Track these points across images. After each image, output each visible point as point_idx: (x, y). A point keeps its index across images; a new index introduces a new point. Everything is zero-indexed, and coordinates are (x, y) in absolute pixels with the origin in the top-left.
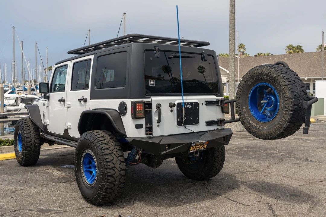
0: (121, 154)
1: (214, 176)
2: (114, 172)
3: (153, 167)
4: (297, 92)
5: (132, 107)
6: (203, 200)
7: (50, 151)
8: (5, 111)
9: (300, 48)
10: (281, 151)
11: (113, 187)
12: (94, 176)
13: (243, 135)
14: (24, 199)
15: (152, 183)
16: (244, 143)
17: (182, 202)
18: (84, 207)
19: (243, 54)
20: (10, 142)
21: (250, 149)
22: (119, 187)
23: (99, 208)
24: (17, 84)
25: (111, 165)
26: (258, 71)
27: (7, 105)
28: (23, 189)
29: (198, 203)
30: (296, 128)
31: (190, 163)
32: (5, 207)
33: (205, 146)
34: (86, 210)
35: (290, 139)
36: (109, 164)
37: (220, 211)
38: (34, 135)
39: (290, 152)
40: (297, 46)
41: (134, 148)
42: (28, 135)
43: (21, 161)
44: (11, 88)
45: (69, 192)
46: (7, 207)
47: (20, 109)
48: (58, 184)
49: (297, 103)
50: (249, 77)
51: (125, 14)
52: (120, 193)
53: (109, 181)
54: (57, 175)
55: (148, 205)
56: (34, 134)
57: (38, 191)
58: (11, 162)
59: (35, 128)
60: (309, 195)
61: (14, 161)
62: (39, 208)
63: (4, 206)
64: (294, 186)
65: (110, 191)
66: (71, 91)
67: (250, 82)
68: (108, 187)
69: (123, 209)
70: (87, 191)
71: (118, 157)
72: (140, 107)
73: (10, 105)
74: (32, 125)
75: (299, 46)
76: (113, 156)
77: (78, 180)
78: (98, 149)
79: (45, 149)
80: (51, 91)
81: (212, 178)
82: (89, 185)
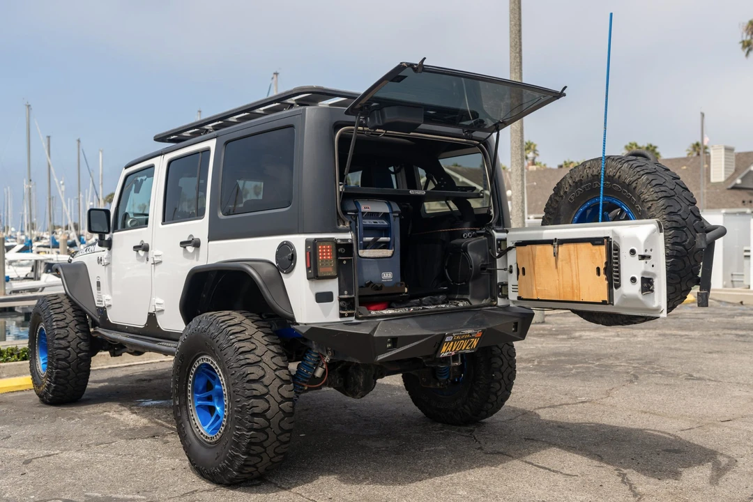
0: (282, 364)
1: (492, 415)
2: (268, 405)
3: (354, 395)
4: (680, 215)
5: (308, 253)
6: (471, 467)
7: (114, 371)
8: (8, 292)
9: (653, 151)
10: (631, 360)
11: (265, 440)
12: (218, 417)
13: (544, 329)
14: (53, 477)
15: (352, 433)
16: (550, 345)
17: (423, 472)
18: (196, 491)
19: (533, 163)
20: (18, 354)
21: (563, 358)
22: (278, 440)
23: (231, 491)
24: (35, 233)
25: (260, 389)
26: (590, 172)
27: (12, 279)
28: (49, 456)
29: (461, 474)
30: (679, 298)
31: (438, 385)
32: (7, 495)
33: (475, 343)
34: (201, 496)
35: (648, 335)
36: (254, 386)
37: (511, 490)
38: (77, 333)
39: (650, 363)
40: (646, 145)
41: (311, 349)
42: (62, 331)
43: (45, 394)
44: (22, 242)
45: (160, 458)
46: (11, 496)
47: (43, 288)
48: (134, 441)
49: (681, 239)
50: (570, 185)
51: (276, 74)
52: (281, 454)
53: (256, 426)
54: (132, 423)
55: (346, 481)
56: (76, 330)
57: (86, 458)
58: (21, 396)
59: (80, 316)
60: (705, 449)
61: (29, 395)
62: (90, 496)
63: (4, 494)
64: (671, 432)
65: (258, 449)
66: (162, 224)
67: (572, 198)
68: (253, 440)
69: (287, 492)
70: (203, 453)
71: (275, 371)
72: (327, 252)
73: (18, 279)
74: (71, 310)
75: (651, 146)
76: (263, 369)
77: (181, 429)
78: (229, 353)
79: (101, 367)
80: (116, 229)
81: (487, 420)
82: (207, 437)
